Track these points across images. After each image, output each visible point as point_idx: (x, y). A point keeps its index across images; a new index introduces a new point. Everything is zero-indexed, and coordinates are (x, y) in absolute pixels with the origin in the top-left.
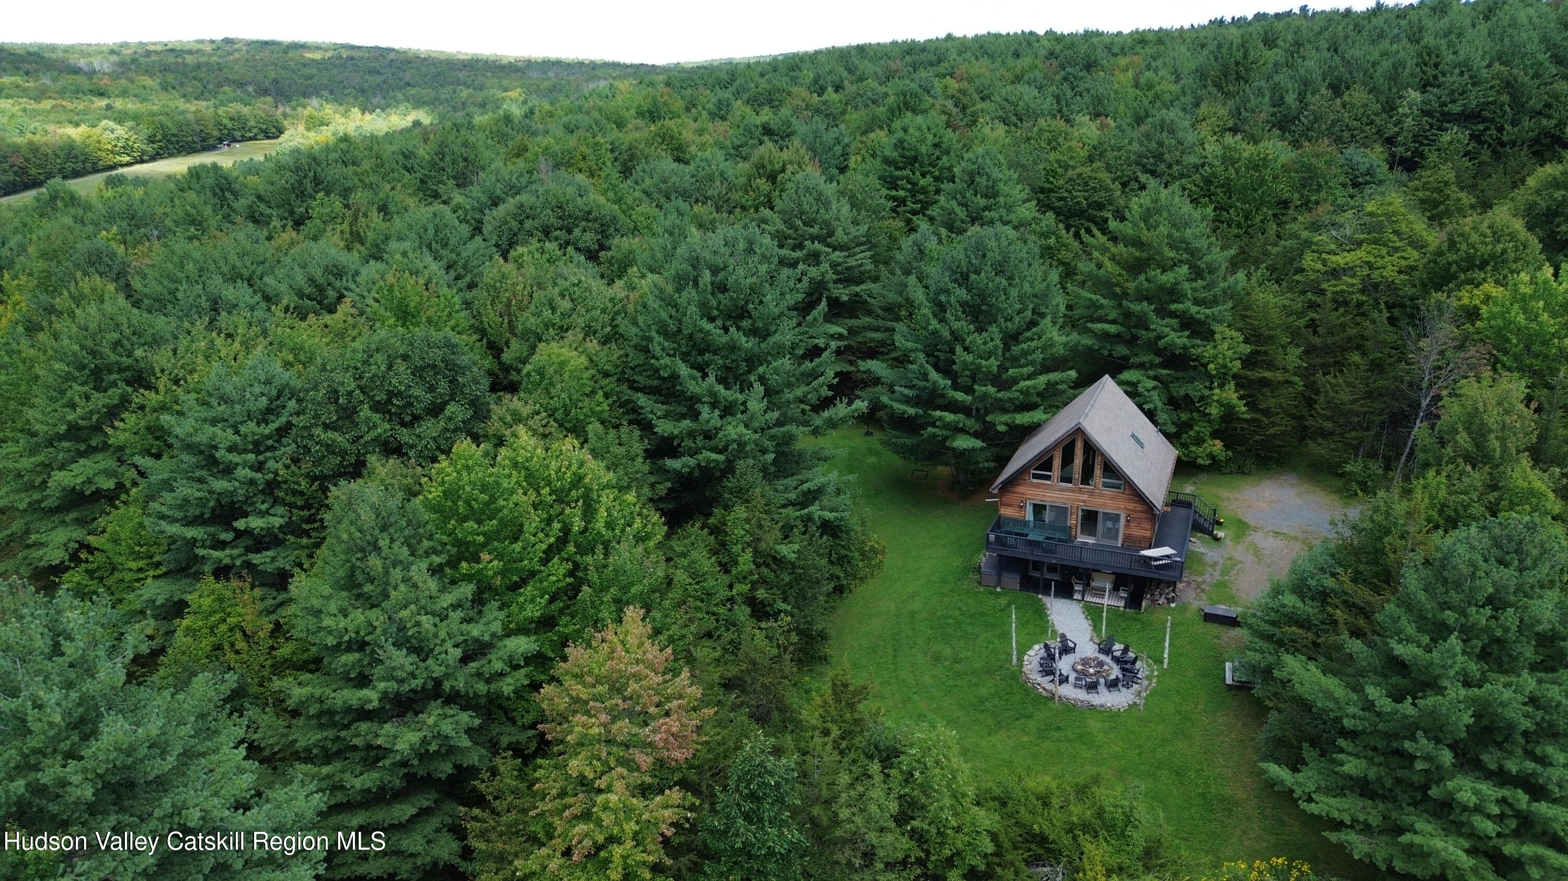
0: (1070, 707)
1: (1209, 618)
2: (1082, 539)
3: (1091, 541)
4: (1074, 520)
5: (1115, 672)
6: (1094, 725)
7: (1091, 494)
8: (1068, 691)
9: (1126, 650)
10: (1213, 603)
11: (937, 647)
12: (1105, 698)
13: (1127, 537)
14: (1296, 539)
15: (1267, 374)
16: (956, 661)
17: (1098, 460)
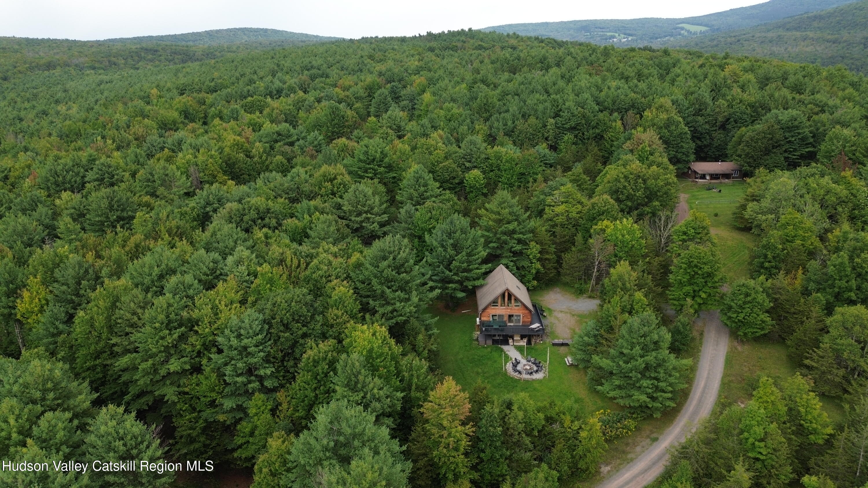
0: (527, 381)
1: (554, 345)
2: (509, 324)
3: (512, 324)
4: (506, 318)
5: (535, 368)
6: (536, 385)
7: (511, 309)
8: (525, 376)
9: (535, 360)
10: (553, 340)
11: (476, 370)
12: (536, 376)
13: (523, 322)
14: (567, 312)
15: (547, 256)
16: (484, 373)
17: (513, 298)
